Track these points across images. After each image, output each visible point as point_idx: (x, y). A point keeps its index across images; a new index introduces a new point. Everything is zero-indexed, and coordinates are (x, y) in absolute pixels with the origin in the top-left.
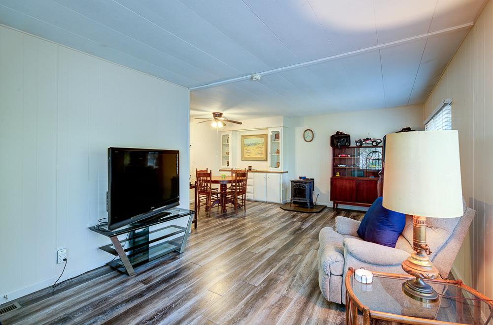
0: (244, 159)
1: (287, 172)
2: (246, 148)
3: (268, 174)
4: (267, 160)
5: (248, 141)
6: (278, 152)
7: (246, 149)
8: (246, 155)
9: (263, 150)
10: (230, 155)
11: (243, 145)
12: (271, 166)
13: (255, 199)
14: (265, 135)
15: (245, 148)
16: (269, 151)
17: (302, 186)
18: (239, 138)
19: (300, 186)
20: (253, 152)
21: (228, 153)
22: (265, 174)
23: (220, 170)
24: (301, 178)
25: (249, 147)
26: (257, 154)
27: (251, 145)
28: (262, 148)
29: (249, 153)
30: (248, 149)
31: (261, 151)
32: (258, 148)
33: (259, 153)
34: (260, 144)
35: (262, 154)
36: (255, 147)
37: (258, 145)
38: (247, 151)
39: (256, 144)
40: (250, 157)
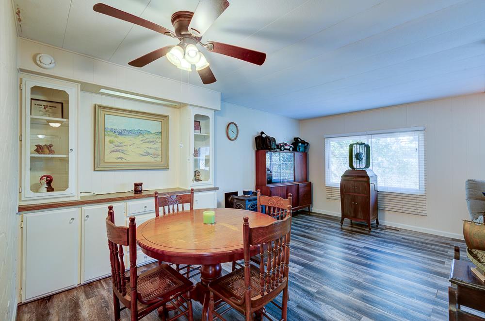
0: (103, 166)
2: (112, 138)
4: (167, 168)
7: (111, 142)
8: (111, 157)
9: (159, 147)
14: (166, 117)
20: (134, 150)
26: (144, 155)
27: (126, 133)
28: (157, 142)
29: (123, 152)
30: (116, 143)
31: (156, 149)
32: (148, 142)
33: (148, 154)
34: (151, 133)
35: (155, 156)
36: (138, 140)
37: (147, 136)
38: (113, 146)
39: (141, 132)
40: (124, 160)
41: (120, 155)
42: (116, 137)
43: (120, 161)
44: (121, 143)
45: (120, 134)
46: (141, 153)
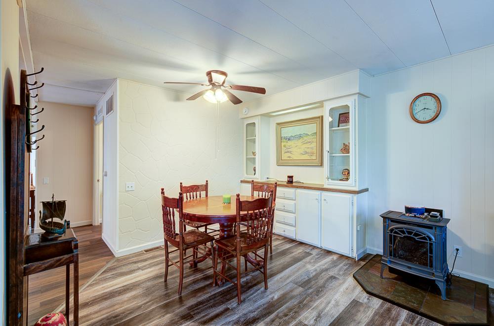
0: (280, 163)
1: (367, 190)
2: (285, 144)
3: (325, 193)
4: (322, 165)
5: (287, 132)
6: (346, 149)
7: (285, 146)
8: (285, 156)
9: (314, 146)
10: (257, 157)
11: (280, 139)
12: (331, 177)
13: (299, 238)
14: (319, 117)
15: (283, 144)
16: (326, 147)
17: (416, 235)
18: (273, 127)
19: (410, 233)
20: (297, 150)
21: (254, 154)
22: (318, 193)
23: (242, 182)
24: (409, 210)
25: (290, 143)
26: (303, 154)
27: (292, 138)
28: (313, 142)
29: (290, 152)
30: (287, 146)
31: (312, 148)
32: (306, 143)
33: (306, 153)
34: (308, 135)
35: (312, 154)
36: (299, 143)
37: (305, 138)
38: (285, 148)
39: (302, 136)
40: (291, 159)
41: (289, 154)
42: (287, 142)
43: (289, 159)
44: (289, 146)
45: (289, 139)
46: (302, 152)
